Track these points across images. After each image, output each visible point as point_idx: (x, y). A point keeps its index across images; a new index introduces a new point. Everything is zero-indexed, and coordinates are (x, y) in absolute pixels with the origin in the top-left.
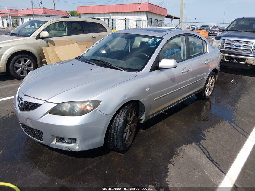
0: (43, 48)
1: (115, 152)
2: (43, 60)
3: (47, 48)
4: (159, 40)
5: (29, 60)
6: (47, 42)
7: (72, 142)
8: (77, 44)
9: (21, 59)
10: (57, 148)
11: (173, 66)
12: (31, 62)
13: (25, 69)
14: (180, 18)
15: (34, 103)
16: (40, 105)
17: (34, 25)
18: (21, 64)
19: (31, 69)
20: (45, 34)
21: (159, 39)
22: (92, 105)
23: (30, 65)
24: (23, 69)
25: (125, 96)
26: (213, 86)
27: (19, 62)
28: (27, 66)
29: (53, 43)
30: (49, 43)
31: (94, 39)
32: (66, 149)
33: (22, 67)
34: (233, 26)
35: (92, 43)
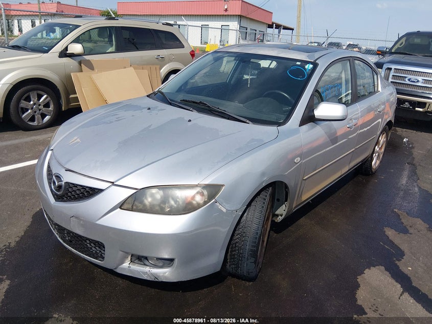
0: (72, 74)
1: (236, 280)
2: (72, 96)
3: (79, 74)
4: (309, 67)
5: (45, 96)
6: (80, 63)
7: (164, 265)
8: (132, 68)
9: (31, 93)
10: (130, 275)
11: (342, 116)
12: (49, 99)
13: (38, 111)
14: (293, 29)
15: (87, 187)
16: (100, 191)
17: (54, 31)
18: (32, 103)
19: (49, 113)
20: (77, 48)
21: (311, 66)
22: (205, 193)
23: (47, 105)
24: (35, 112)
25: (263, 174)
26: (383, 150)
27: (28, 99)
28: (41, 107)
29: (90, 66)
30: (82, 65)
31: (162, 61)
32: (152, 279)
33: (32, 108)
34: (400, 45)
35: (158, 67)
